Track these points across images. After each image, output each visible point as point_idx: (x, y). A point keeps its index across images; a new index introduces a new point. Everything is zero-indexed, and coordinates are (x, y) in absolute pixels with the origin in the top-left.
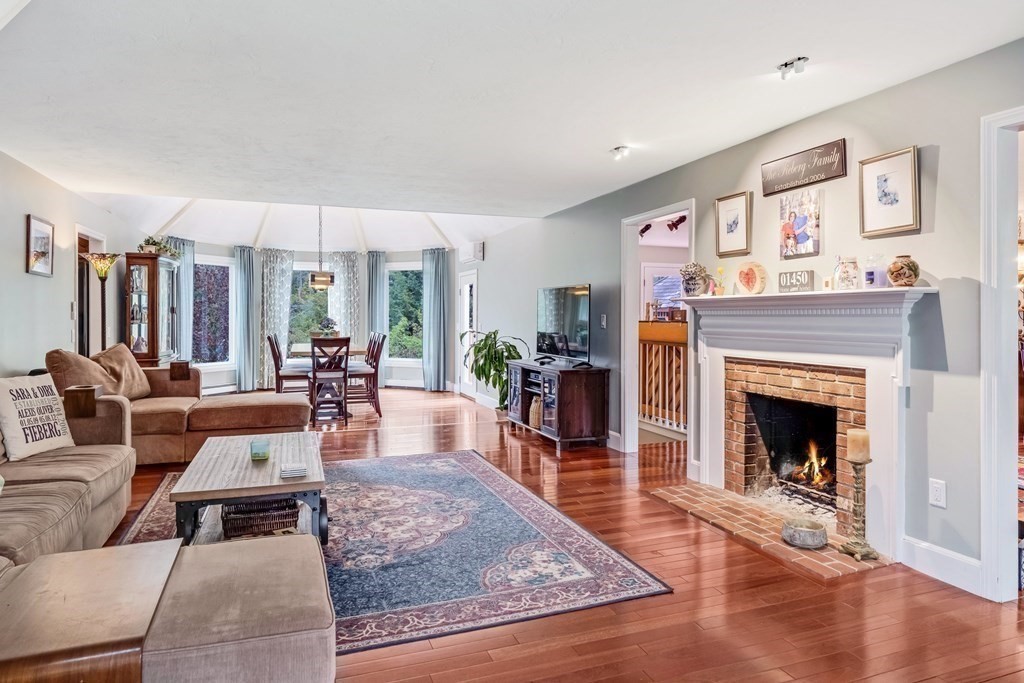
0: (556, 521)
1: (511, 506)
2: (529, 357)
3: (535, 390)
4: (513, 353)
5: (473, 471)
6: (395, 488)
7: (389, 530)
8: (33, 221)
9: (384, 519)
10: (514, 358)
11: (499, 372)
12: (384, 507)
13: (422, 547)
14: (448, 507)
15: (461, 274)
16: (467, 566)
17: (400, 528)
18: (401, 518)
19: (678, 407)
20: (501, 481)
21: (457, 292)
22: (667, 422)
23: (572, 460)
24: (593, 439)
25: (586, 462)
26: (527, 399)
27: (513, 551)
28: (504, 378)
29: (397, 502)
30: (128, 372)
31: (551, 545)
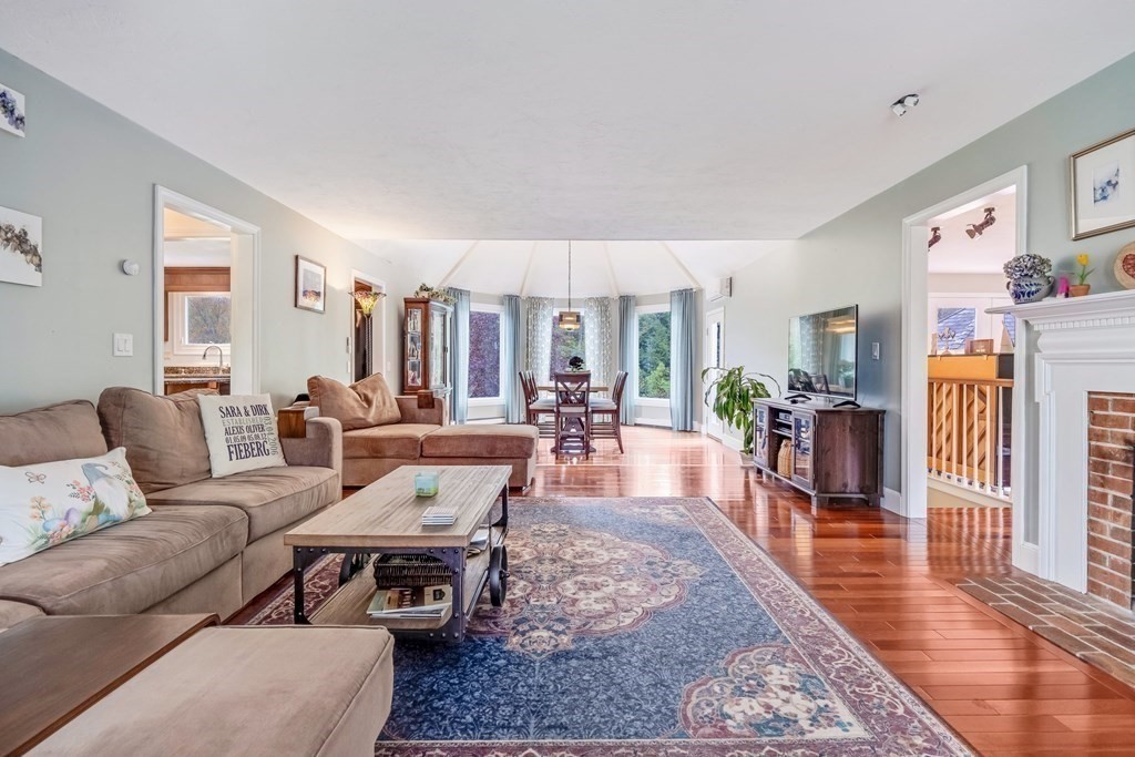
0: (807, 614)
1: (743, 581)
2: (779, 395)
3: (785, 432)
4: (760, 392)
5: (702, 523)
6: (606, 536)
7: (582, 595)
8: (301, 262)
9: (580, 578)
10: (761, 396)
11: (745, 412)
12: (586, 560)
13: (613, 629)
14: (661, 570)
15: (708, 313)
16: (666, 675)
17: (595, 594)
18: (599, 580)
19: (982, 461)
20: (735, 542)
21: (705, 332)
22: (965, 481)
23: (832, 521)
24: (862, 496)
25: (852, 526)
26: (776, 442)
27: (737, 659)
28: (750, 419)
29: (603, 556)
30: (380, 399)
31: (797, 659)
